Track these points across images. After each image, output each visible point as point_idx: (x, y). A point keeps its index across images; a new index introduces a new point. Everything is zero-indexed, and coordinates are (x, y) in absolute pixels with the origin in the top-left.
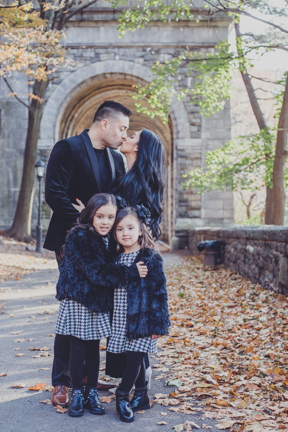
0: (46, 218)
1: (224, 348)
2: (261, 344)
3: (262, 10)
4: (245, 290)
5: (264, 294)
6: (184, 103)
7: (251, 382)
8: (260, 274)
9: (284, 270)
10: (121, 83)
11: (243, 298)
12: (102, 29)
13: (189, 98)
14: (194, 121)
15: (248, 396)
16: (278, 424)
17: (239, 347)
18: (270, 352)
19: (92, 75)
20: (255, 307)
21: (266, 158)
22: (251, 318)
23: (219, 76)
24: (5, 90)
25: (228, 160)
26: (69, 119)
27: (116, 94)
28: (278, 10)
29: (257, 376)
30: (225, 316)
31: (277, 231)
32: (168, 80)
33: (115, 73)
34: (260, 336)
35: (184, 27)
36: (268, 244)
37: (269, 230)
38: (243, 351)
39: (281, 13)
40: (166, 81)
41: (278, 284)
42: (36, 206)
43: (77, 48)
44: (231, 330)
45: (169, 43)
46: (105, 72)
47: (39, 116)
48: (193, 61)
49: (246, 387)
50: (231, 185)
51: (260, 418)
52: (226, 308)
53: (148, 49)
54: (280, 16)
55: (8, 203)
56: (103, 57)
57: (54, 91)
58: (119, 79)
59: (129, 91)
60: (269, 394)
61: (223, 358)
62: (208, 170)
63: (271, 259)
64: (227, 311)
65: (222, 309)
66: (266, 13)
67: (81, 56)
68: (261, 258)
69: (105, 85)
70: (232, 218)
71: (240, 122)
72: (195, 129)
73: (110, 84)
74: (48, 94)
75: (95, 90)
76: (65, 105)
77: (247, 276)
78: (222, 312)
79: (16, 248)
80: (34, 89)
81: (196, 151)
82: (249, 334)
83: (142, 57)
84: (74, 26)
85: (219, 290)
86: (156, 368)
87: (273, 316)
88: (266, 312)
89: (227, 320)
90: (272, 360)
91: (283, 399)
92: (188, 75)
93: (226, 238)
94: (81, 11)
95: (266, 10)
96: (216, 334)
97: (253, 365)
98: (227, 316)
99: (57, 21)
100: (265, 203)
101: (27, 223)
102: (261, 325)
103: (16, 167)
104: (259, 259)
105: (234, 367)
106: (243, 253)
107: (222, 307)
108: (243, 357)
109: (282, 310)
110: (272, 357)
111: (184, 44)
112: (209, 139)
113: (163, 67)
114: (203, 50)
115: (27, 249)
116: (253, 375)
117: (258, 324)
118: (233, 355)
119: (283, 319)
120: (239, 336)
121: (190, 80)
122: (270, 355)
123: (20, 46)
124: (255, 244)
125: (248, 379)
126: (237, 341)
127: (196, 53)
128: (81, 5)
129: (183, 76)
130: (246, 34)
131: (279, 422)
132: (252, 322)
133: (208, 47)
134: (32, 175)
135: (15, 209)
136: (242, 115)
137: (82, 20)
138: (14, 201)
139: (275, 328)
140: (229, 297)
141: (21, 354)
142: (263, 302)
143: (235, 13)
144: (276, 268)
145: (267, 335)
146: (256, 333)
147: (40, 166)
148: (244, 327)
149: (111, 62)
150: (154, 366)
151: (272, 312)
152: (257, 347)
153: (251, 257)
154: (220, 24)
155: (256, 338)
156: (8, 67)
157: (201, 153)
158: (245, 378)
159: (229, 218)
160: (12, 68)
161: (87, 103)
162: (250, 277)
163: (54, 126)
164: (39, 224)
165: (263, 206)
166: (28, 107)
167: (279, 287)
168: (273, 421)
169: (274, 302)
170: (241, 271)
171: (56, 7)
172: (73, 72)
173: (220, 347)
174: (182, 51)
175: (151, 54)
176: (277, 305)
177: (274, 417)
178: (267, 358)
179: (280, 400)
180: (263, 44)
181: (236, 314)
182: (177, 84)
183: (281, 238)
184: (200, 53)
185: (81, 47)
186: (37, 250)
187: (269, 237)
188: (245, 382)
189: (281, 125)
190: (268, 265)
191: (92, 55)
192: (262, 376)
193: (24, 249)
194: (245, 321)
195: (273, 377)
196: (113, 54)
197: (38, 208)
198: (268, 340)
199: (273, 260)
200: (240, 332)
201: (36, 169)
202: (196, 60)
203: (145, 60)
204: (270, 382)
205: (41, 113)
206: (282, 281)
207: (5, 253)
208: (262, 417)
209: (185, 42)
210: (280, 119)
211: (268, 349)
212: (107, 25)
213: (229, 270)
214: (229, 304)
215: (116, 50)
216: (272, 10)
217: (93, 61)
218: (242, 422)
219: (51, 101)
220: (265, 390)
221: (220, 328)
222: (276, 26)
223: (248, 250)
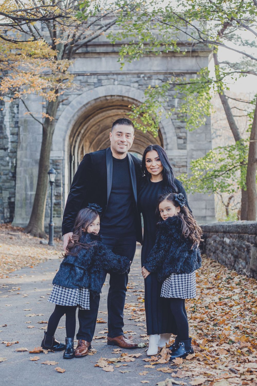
0: (57, 217)
1: (201, 321)
2: (232, 318)
3: (236, 42)
4: (222, 275)
5: (237, 278)
6: (172, 120)
7: (221, 348)
8: (235, 261)
9: (254, 258)
10: (119, 104)
11: (220, 281)
12: (103, 59)
13: (176, 116)
14: (181, 135)
15: (219, 359)
16: (242, 381)
17: (213, 320)
18: (239, 324)
19: (95, 97)
20: (230, 289)
21: (241, 165)
22: (226, 297)
23: (201, 97)
24: (23, 110)
25: (208, 167)
26: (77, 134)
27: (116, 113)
28: (250, 42)
29: (227, 343)
30: (203, 296)
31: (248, 225)
32: (158, 102)
33: (114, 96)
34: (232, 312)
35: (171, 57)
36: (241, 237)
37: (242, 224)
38: (217, 323)
39: (252, 44)
40: (157, 102)
41: (249, 270)
42: (49, 207)
43: (83, 75)
44: (208, 306)
45: (159, 70)
46: (106, 95)
47: (52, 131)
48: (179, 85)
49: (217, 352)
50: (211, 188)
51: (227, 377)
52: (204, 289)
53: (142, 76)
54: (251, 47)
55: (26, 204)
56: (104, 82)
57: (64, 110)
58: (118, 100)
59: (126, 111)
60: (236, 357)
61: (199, 329)
62: (192, 175)
63: (244, 249)
64: (206, 291)
65: (202, 290)
66: (240, 45)
67: (87, 82)
68: (236, 249)
69: (106, 105)
70: (213, 216)
71: (220, 136)
72: (181, 141)
73: (111, 104)
74: (58, 113)
75: (98, 110)
76: (73, 123)
77: (224, 263)
78: (202, 292)
79: (32, 242)
80: (47, 110)
81: (182, 160)
82: (222, 310)
83: (137, 82)
84: (80, 57)
85: (200, 275)
86: (143, 337)
87: (244, 296)
88: (238, 292)
89: (205, 299)
90: (241, 330)
91: (247, 361)
92: (175, 97)
93: (208, 232)
94: (86, 45)
95: (240, 42)
96: (195, 310)
97: (224, 334)
98: (205, 296)
99: (66, 53)
100: (241, 204)
101: (41, 221)
102: (233, 303)
103: (32, 174)
104: (234, 249)
105: (208, 336)
106: (221, 245)
107: (202, 288)
108: (217, 328)
109: (252, 291)
110: (241, 328)
111: (172, 71)
112: (193, 150)
113: (154, 90)
114: (188, 76)
115: (41, 243)
116: (223, 342)
117: (231, 302)
118: (208, 327)
119: (252, 298)
120: (214, 312)
121: (176, 100)
122: (239, 326)
123: (35, 74)
124: (231, 237)
125: (219, 346)
126: (212, 316)
127: (181, 78)
128: (86, 40)
129: (171, 98)
130: (223, 63)
131: (243, 380)
132: (226, 300)
133: (192, 73)
134: (45, 181)
135: (31, 210)
136: (221, 130)
137: (87, 53)
138: (30, 203)
139: (245, 305)
140: (208, 281)
141: (31, 326)
142: (237, 285)
143: (214, 45)
144: (248, 256)
145: (237, 311)
146: (229, 309)
147: (52, 173)
148: (219, 304)
149: (111, 87)
150: (142, 335)
151: (243, 293)
152: (229, 320)
153: (227, 247)
154: (201, 54)
155: (228, 313)
156: (25, 91)
157: (186, 162)
158: (217, 345)
159: (210, 216)
160: (28, 92)
161: (91, 121)
162: (227, 265)
163: (64, 140)
164: (51, 221)
165: (239, 206)
166: (42, 124)
167: (250, 272)
168: (238, 379)
169: (245, 285)
170: (220, 259)
171: (65, 42)
172: (80, 95)
173: (198, 320)
174: (169, 77)
175: (145, 80)
176: (248, 287)
177: (239, 376)
178: (236, 329)
179: (245, 362)
180: (238, 71)
181: (213, 294)
182: (166, 104)
183: (251, 231)
184: (184, 78)
185: (85, 74)
186: (50, 244)
187: (242, 230)
188: (216, 348)
189: (252, 137)
190: (241, 254)
191: (95, 80)
192: (231, 343)
193: (39, 243)
194: (220, 300)
195: (240, 344)
196: (113, 80)
197: (50, 208)
198: (238, 314)
199: (246, 249)
200: (215, 308)
201: (48, 175)
202: (181, 84)
203: (139, 85)
204: (237, 348)
205: (53, 129)
206: (253, 267)
207: (22, 246)
208: (229, 376)
209: (172, 70)
210: (252, 132)
211: (238, 321)
212: (108, 56)
213: (210, 259)
214: (208, 286)
215: (115, 77)
216: (244, 42)
217: (96, 86)
218: (212, 379)
219: (61, 119)
220: (233, 355)
221: (199, 305)
222: (248, 56)
223: (225, 242)
